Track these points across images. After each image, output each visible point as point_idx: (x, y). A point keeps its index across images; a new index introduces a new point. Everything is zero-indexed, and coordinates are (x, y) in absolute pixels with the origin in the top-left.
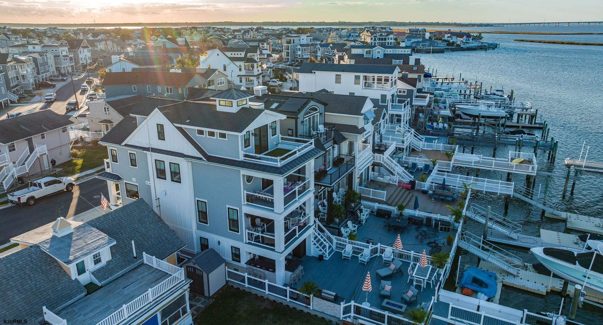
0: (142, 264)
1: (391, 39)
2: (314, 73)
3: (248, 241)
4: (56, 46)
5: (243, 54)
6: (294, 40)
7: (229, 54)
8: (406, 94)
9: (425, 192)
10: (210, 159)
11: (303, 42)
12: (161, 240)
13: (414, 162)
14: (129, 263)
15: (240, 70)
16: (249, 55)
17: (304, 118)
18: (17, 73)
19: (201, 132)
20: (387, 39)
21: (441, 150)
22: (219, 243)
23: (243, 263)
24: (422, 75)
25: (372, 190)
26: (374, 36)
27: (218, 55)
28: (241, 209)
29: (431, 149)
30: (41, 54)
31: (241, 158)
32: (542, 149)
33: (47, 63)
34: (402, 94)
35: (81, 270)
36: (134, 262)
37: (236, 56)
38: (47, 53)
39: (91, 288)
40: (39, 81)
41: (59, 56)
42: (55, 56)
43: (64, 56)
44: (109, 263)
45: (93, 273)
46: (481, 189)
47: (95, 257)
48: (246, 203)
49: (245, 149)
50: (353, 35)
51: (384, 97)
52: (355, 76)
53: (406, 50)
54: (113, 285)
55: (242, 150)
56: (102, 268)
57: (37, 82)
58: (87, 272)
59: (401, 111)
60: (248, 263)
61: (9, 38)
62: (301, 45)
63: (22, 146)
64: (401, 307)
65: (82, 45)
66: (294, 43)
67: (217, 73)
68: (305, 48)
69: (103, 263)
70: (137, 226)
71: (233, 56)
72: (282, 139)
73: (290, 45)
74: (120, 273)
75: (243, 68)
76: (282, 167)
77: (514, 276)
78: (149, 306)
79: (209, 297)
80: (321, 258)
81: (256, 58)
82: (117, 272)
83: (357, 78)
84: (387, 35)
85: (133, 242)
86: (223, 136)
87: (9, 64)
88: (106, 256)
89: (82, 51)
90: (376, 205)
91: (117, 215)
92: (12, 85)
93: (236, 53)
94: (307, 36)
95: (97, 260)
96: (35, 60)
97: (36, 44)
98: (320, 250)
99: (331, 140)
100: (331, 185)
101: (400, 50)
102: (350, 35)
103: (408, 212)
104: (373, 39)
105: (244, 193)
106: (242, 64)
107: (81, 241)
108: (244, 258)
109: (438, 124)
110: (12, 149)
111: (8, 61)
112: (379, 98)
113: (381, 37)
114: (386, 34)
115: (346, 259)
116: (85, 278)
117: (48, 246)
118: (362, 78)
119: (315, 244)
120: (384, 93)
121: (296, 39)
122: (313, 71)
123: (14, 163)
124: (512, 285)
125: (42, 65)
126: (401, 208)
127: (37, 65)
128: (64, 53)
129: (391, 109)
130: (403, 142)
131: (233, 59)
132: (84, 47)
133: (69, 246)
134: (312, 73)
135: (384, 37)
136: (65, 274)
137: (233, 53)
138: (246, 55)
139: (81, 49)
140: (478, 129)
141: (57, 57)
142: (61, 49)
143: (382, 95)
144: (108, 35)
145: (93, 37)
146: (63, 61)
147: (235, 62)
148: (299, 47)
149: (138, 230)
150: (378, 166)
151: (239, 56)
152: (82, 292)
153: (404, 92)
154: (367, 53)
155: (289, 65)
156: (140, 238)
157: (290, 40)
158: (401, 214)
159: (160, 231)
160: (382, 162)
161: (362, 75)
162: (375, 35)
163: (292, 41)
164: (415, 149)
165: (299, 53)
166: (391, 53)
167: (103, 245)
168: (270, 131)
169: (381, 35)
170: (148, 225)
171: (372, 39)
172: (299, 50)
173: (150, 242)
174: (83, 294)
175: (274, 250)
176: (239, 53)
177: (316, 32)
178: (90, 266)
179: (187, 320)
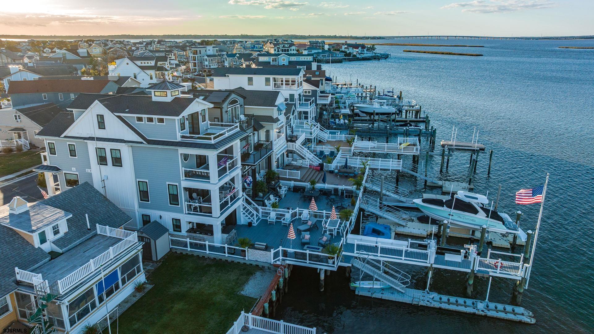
0: (96, 235)
1: (293, 50)
2: (228, 76)
3: (187, 212)
5: (152, 63)
6: (200, 51)
7: (139, 63)
8: (311, 94)
9: (331, 172)
10: (150, 142)
11: (209, 53)
12: (109, 215)
13: (321, 150)
14: (85, 234)
15: (151, 78)
16: (159, 63)
17: (228, 108)
19: (140, 119)
20: (290, 50)
21: (343, 140)
22: (161, 217)
23: (184, 232)
24: (324, 79)
25: (288, 171)
26: (278, 48)
27: (128, 64)
28: (180, 184)
29: (335, 140)
31: (179, 139)
32: (425, 136)
34: (307, 94)
35: (43, 240)
36: (88, 233)
37: (146, 65)
39: (54, 255)
44: (66, 234)
45: (53, 242)
46: (377, 167)
47: (54, 228)
48: (184, 178)
49: (181, 132)
50: (257, 47)
51: (292, 96)
52: (266, 78)
53: (309, 57)
54: (74, 251)
55: (179, 132)
56: (61, 238)
58: (48, 242)
59: (308, 108)
60: (189, 231)
62: (208, 56)
64: (319, 249)
66: (200, 54)
67: (130, 81)
68: (212, 58)
69: (61, 234)
70: (87, 205)
71: (143, 65)
72: (211, 125)
73: (196, 56)
74: (78, 242)
75: (154, 77)
76: (215, 144)
77: (404, 226)
78: (110, 262)
79: (157, 262)
80: (250, 224)
81: (166, 67)
82: (75, 241)
83: (267, 80)
84: (290, 47)
85: (87, 215)
86: (161, 121)
88: (64, 229)
90: (292, 183)
91: (67, 196)
93: (146, 62)
94: (213, 47)
95: (56, 232)
98: (249, 218)
99: (252, 127)
100: (254, 164)
101: (303, 57)
102: (254, 46)
103: (319, 186)
104: (277, 50)
105: (182, 170)
106: (152, 72)
107: (38, 216)
108: (185, 227)
109: (340, 120)
112: (288, 97)
113: (284, 49)
114: (288, 45)
115: (271, 224)
116: (47, 247)
117: (8, 221)
118: (271, 80)
119: (244, 214)
120: (292, 92)
121: (203, 50)
122: (227, 75)
124: (402, 233)
126: (313, 183)
129: (298, 107)
130: (311, 134)
131: (143, 68)
133: (29, 220)
134: (226, 76)
135: (286, 49)
136: (28, 244)
137: (143, 62)
138: (156, 63)
140: (373, 124)
143: (290, 94)
147: (146, 71)
148: (206, 57)
149: (88, 208)
150: (291, 153)
151: (149, 65)
152: (46, 257)
153: (309, 92)
154: (273, 61)
155: (197, 75)
156: (91, 214)
157: (196, 51)
158: (313, 189)
159: (107, 209)
160: (294, 150)
161: (271, 77)
162: (278, 46)
163: (198, 52)
164: (322, 140)
165: (207, 63)
166: (295, 60)
167: (61, 218)
168: (200, 117)
169: (284, 47)
170: (96, 204)
171: (275, 50)
172: (206, 61)
173: (100, 217)
174: (48, 259)
175: (211, 216)
176: (149, 62)
177: (220, 44)
178: (50, 236)
179: (141, 278)
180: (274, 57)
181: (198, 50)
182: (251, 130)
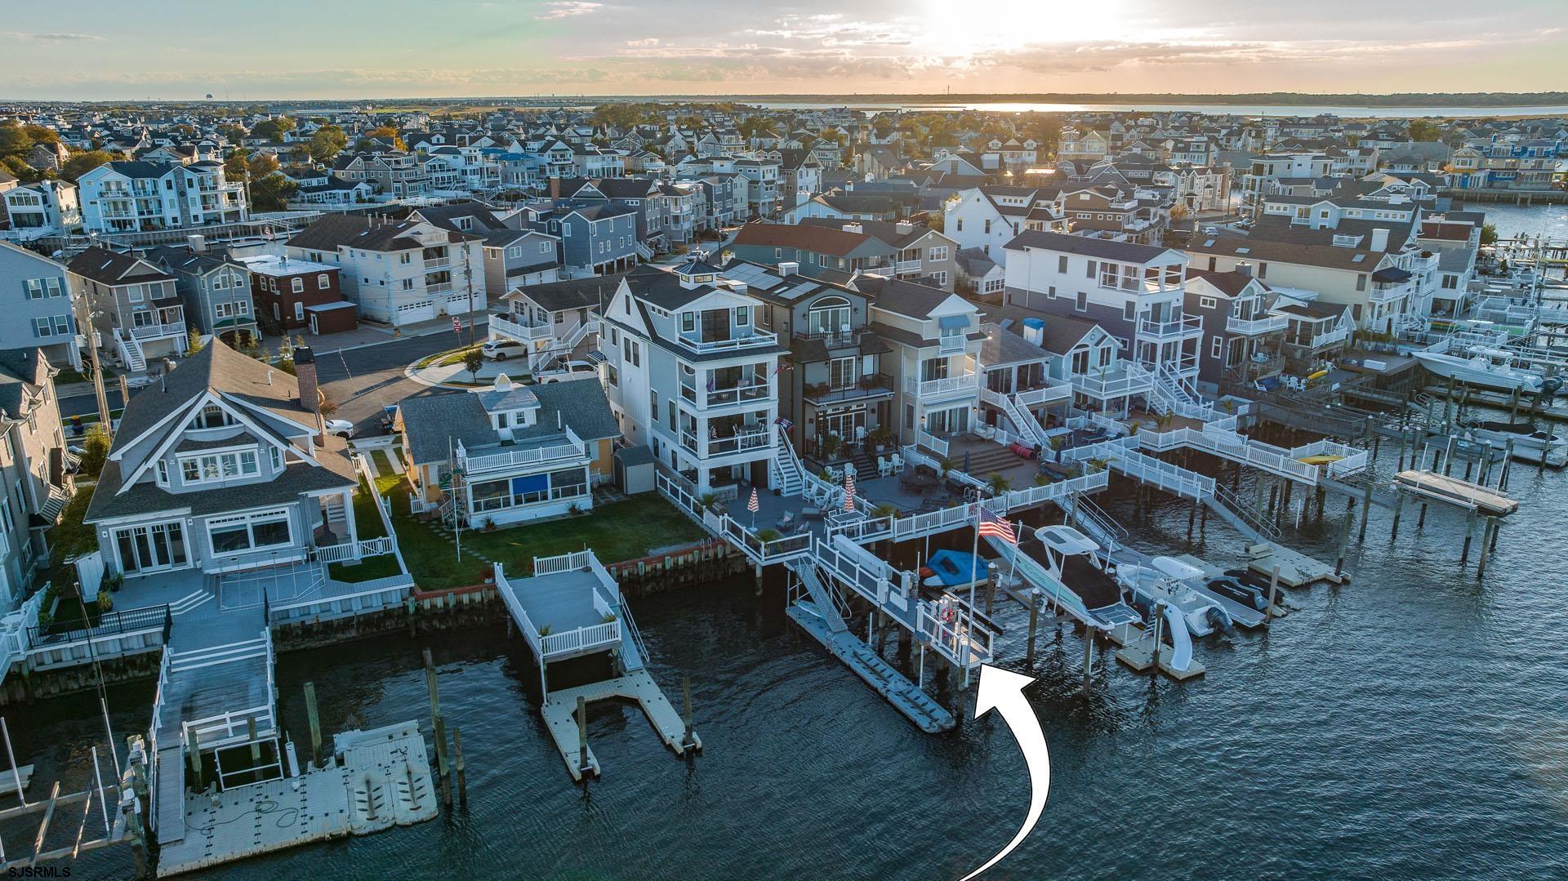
0: (564, 438)
2: (1031, 251)
4: (756, 163)
5: (1026, 202)
6: (1271, 166)
7: (999, 200)
10: (656, 340)
12: (593, 421)
14: (551, 432)
15: (1016, 233)
16: (1043, 203)
17: (810, 310)
18: (665, 211)
19: (653, 309)
22: (664, 444)
23: (679, 474)
24: (1369, 275)
25: (934, 438)
27: (978, 200)
28: (677, 403)
29: (1192, 417)
30: (722, 177)
31: (677, 342)
33: (730, 195)
34: (1208, 306)
35: (503, 423)
36: (555, 433)
37: (1013, 204)
38: (734, 176)
39: (506, 444)
40: (709, 226)
41: (758, 182)
42: (751, 182)
43: (767, 183)
44: (532, 426)
45: (513, 430)
47: (518, 414)
48: (680, 396)
49: (683, 332)
51: (1130, 305)
52: (1089, 262)
53: (1399, 213)
54: (527, 445)
55: (679, 331)
56: (524, 429)
57: (705, 227)
58: (508, 428)
60: (681, 472)
61: (719, 140)
63: (571, 316)
65: (806, 161)
66: (1271, 173)
67: (930, 237)
68: (1292, 187)
69: (526, 425)
70: (577, 403)
71: (1007, 204)
72: (756, 331)
73: (1258, 178)
74: (538, 438)
76: (701, 356)
78: (538, 463)
79: (626, 495)
80: (777, 492)
81: (1053, 211)
82: (535, 436)
83: (1092, 265)
85: (560, 412)
87: (649, 199)
88: (531, 420)
89: (804, 173)
90: (924, 460)
91: (562, 387)
92: (649, 231)
93: (1013, 198)
94: (1315, 158)
95: (521, 421)
96: (708, 189)
97: (727, 159)
99: (854, 347)
100: (818, 403)
101: (1384, 212)
103: (954, 474)
105: (679, 384)
106: (1020, 220)
108: (681, 467)
110: (559, 320)
111: (650, 191)
112: (1123, 307)
116: (505, 433)
117: (484, 396)
118: (1098, 267)
120: (1132, 298)
122: (1026, 247)
123: (559, 339)
125: (718, 198)
126: (947, 466)
127: (709, 199)
128: (769, 177)
129: (1141, 332)
131: (1004, 211)
132: (808, 166)
133: (500, 400)
134: (1023, 249)
136: (490, 423)
137: (1008, 198)
138: (1033, 203)
139: (803, 169)
141: (753, 183)
142: (763, 168)
143: (1127, 302)
144: (908, 133)
145: (877, 136)
146: (763, 190)
147: (1008, 218)
149: (576, 406)
151: (1018, 205)
152: (497, 442)
153: (1212, 303)
154: (1300, 215)
156: (574, 414)
157: (1262, 166)
158: (945, 476)
159: (599, 414)
163: (1266, 169)
166: (1356, 217)
167: (528, 406)
168: (733, 319)
170: (589, 405)
174: (499, 444)
175: (696, 456)
176: (1019, 199)
178: (512, 423)
179: (585, 502)
180: (1303, 207)
181: (1267, 163)
182: (855, 351)
